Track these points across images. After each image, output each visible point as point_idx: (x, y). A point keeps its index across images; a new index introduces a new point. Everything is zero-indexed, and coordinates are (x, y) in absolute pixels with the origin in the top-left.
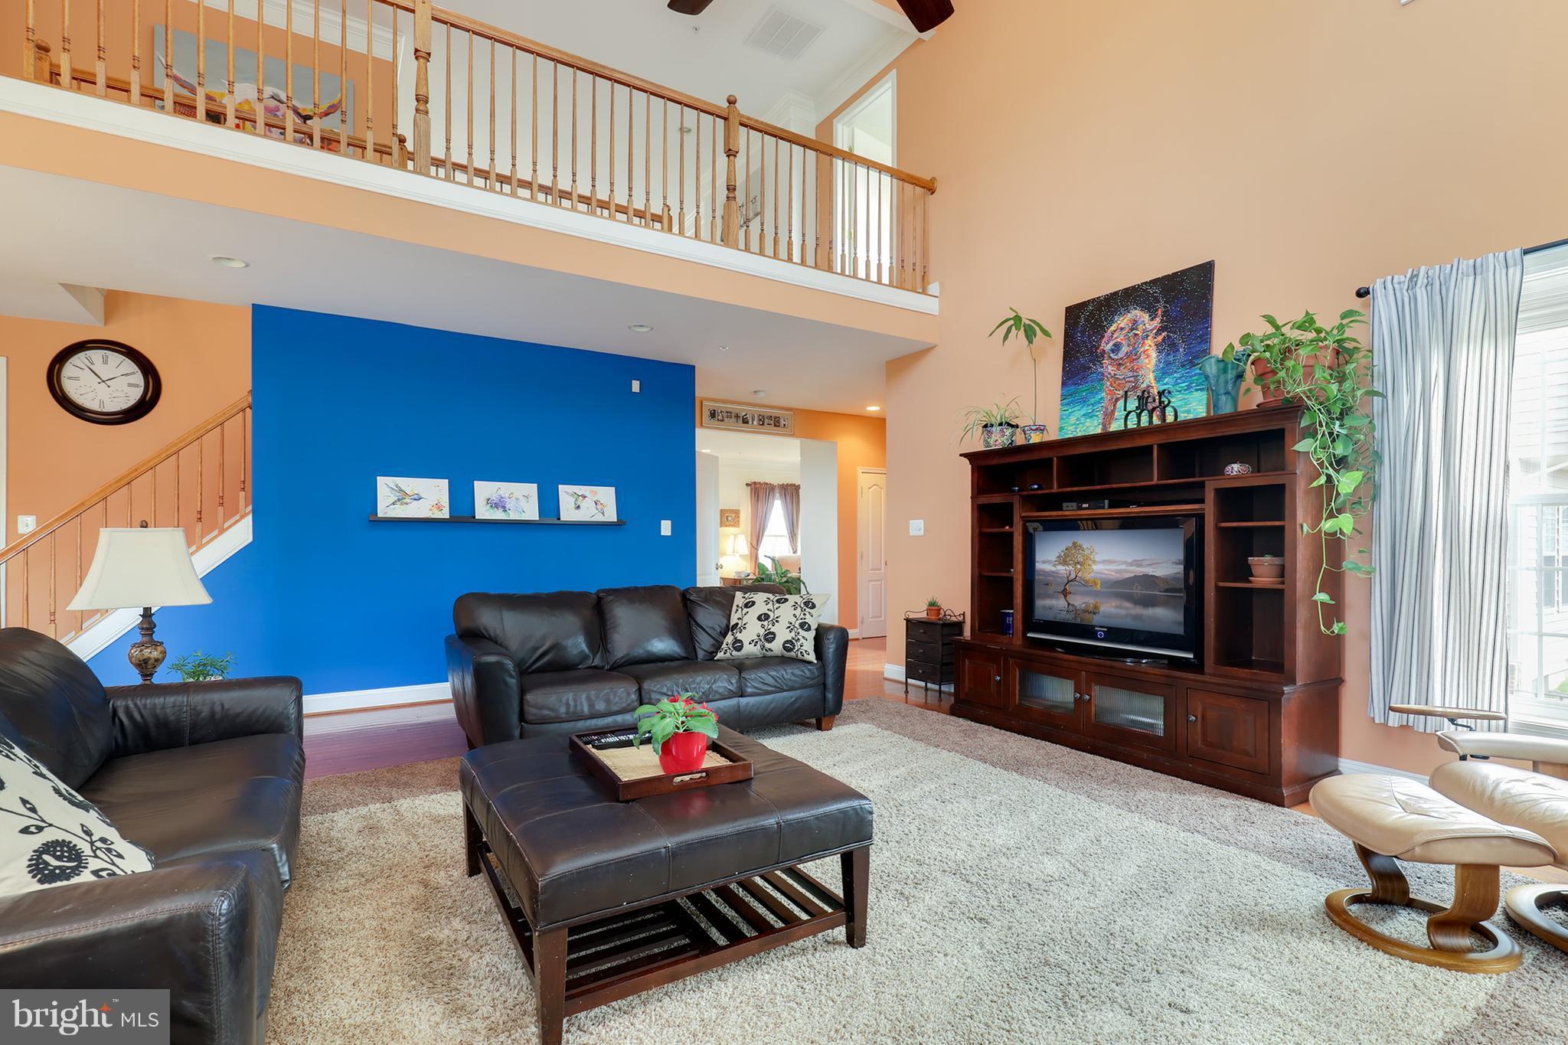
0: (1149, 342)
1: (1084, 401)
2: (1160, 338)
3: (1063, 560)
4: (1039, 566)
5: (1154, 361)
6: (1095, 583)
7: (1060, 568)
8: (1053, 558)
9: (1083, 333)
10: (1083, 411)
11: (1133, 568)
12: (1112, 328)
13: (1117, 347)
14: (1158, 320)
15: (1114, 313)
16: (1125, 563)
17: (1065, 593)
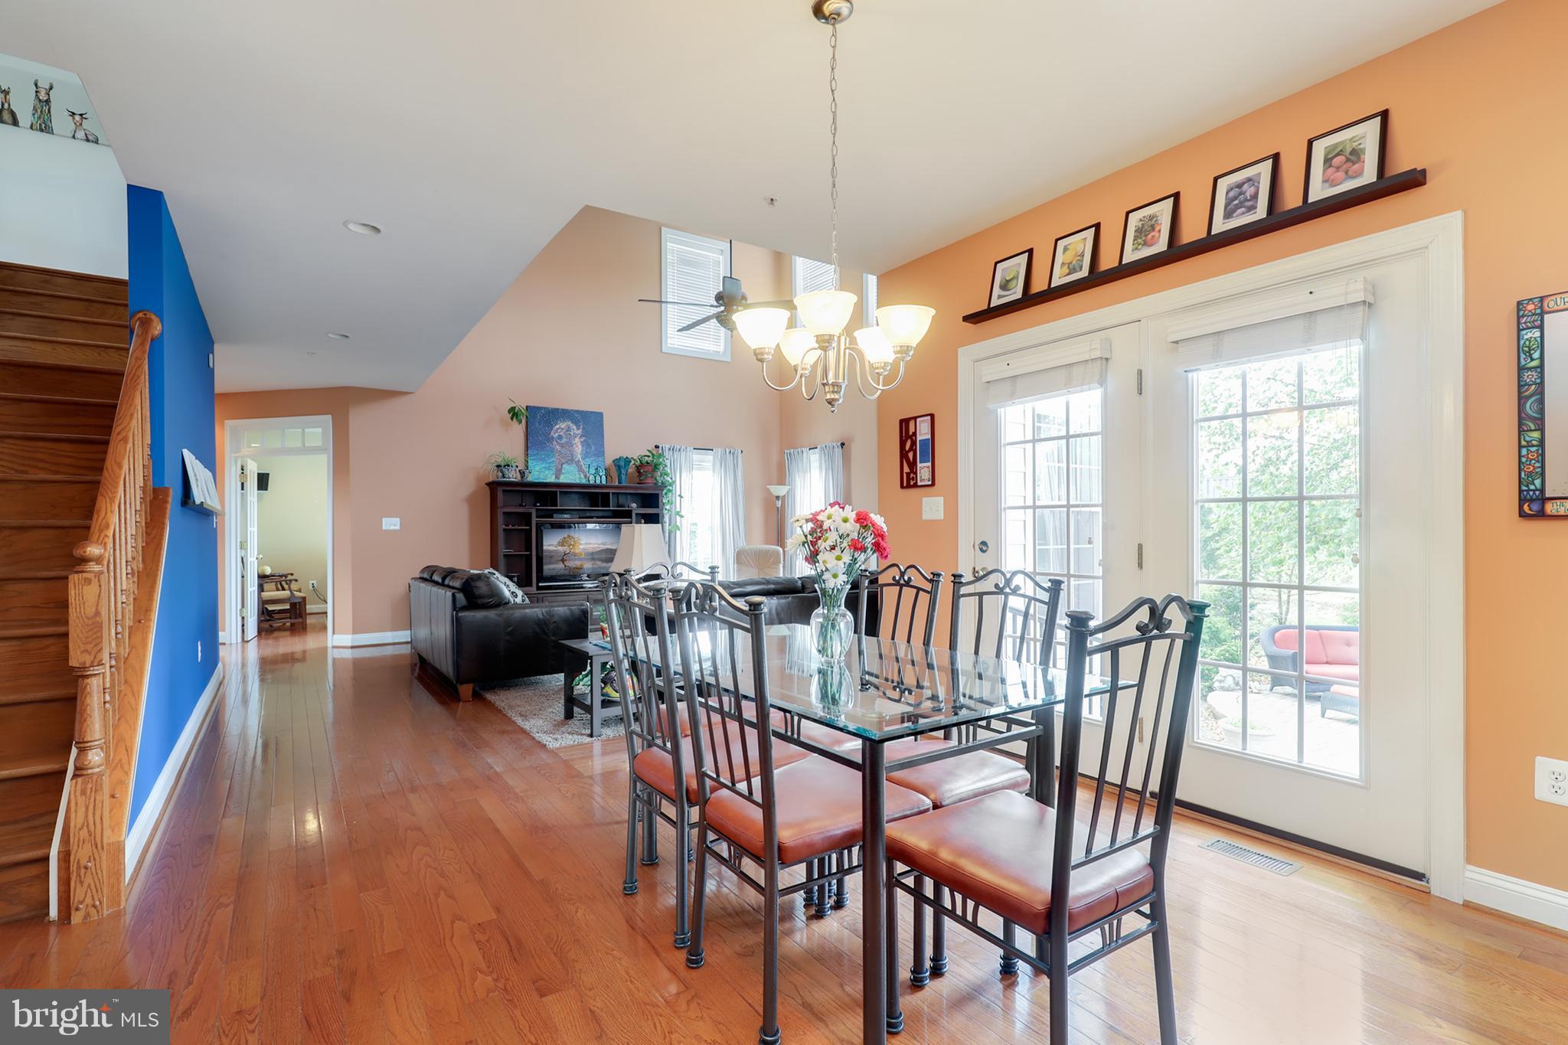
0: (577, 439)
1: (543, 460)
2: (582, 440)
3: (562, 544)
4: (545, 548)
5: (580, 449)
6: (581, 554)
7: (559, 548)
8: (555, 544)
9: (540, 424)
10: (543, 465)
11: (601, 546)
12: (557, 426)
13: (560, 437)
14: (581, 430)
15: (557, 419)
16: (597, 544)
17: (563, 561)
